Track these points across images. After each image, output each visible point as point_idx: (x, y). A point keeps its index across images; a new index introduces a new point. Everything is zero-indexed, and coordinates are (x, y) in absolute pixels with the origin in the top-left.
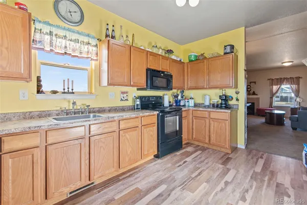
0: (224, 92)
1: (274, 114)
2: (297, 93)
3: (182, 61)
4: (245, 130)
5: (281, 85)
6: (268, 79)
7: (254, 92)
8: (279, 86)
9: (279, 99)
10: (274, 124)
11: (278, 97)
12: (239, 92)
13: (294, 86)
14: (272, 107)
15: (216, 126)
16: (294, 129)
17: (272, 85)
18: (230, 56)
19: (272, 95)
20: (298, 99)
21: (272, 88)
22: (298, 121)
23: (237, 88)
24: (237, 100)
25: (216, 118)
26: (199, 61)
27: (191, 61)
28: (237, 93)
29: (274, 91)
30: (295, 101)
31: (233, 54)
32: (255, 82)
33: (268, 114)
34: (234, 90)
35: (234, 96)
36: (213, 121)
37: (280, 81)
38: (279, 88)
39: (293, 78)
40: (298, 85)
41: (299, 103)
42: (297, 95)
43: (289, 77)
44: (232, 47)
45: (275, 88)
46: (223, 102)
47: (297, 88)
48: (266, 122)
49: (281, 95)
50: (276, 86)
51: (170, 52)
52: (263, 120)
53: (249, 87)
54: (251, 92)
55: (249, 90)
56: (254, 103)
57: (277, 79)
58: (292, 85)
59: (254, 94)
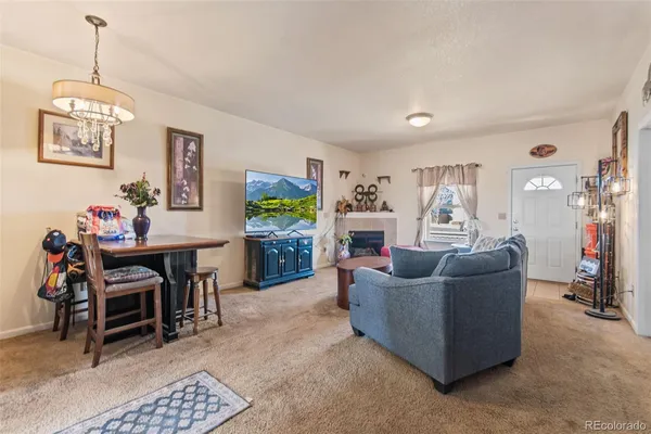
2: (472, 206)
5: (437, 184)
6: (414, 171)
7: (385, 203)
8: (434, 187)
13: (466, 189)
17: (421, 185)
19: (422, 211)
21: (422, 193)
29: (425, 203)
32: (388, 178)
37: (436, 175)
38: (435, 193)
40: (474, 184)
42: (472, 214)
45: (428, 191)
47: (471, 195)
50: (429, 188)
53: (372, 189)
54: (379, 204)
55: (372, 197)
56: (383, 232)
57: (431, 169)
58: (460, 187)
59: (385, 208)
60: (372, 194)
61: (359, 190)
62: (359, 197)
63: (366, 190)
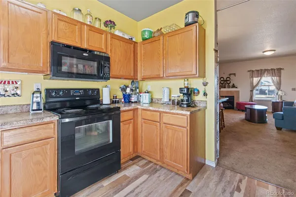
0: (186, 83)
1: (255, 109)
2: (279, 86)
3: (134, 40)
4: (216, 138)
5: (261, 77)
6: (248, 71)
7: (233, 84)
8: (259, 78)
9: (258, 92)
10: (255, 123)
11: (257, 90)
12: (207, 83)
13: (276, 79)
14: (252, 101)
15: (170, 135)
16: (279, 129)
17: (252, 77)
18: (193, 27)
19: (253, 88)
20: (280, 93)
21: (253, 80)
22: (283, 119)
23: (204, 77)
24: (205, 94)
25: (171, 123)
26: (154, 39)
27: (144, 39)
28: (205, 84)
29: (254, 84)
30: (277, 94)
31: (197, 24)
32: (235, 74)
33: (248, 110)
34: (201, 81)
35: (202, 89)
36: (166, 127)
37: (260, 73)
38: (260, 80)
39: (274, 69)
40: (280, 76)
41: (281, 96)
42: (279, 89)
43: (269, 69)
44: (196, 15)
45: (255, 80)
46: (186, 98)
47: (278, 81)
48: (246, 119)
49: (260, 88)
50: (257, 78)
51: (110, 23)
52: (243, 116)
53: (228, 79)
54: (231, 85)
55: (228, 82)
56: (234, 96)
57: (258, 71)
58: (273, 77)
59: (234, 86)
60: (228, 81)
61: (222, 79)
62: (222, 82)
63: (225, 79)
